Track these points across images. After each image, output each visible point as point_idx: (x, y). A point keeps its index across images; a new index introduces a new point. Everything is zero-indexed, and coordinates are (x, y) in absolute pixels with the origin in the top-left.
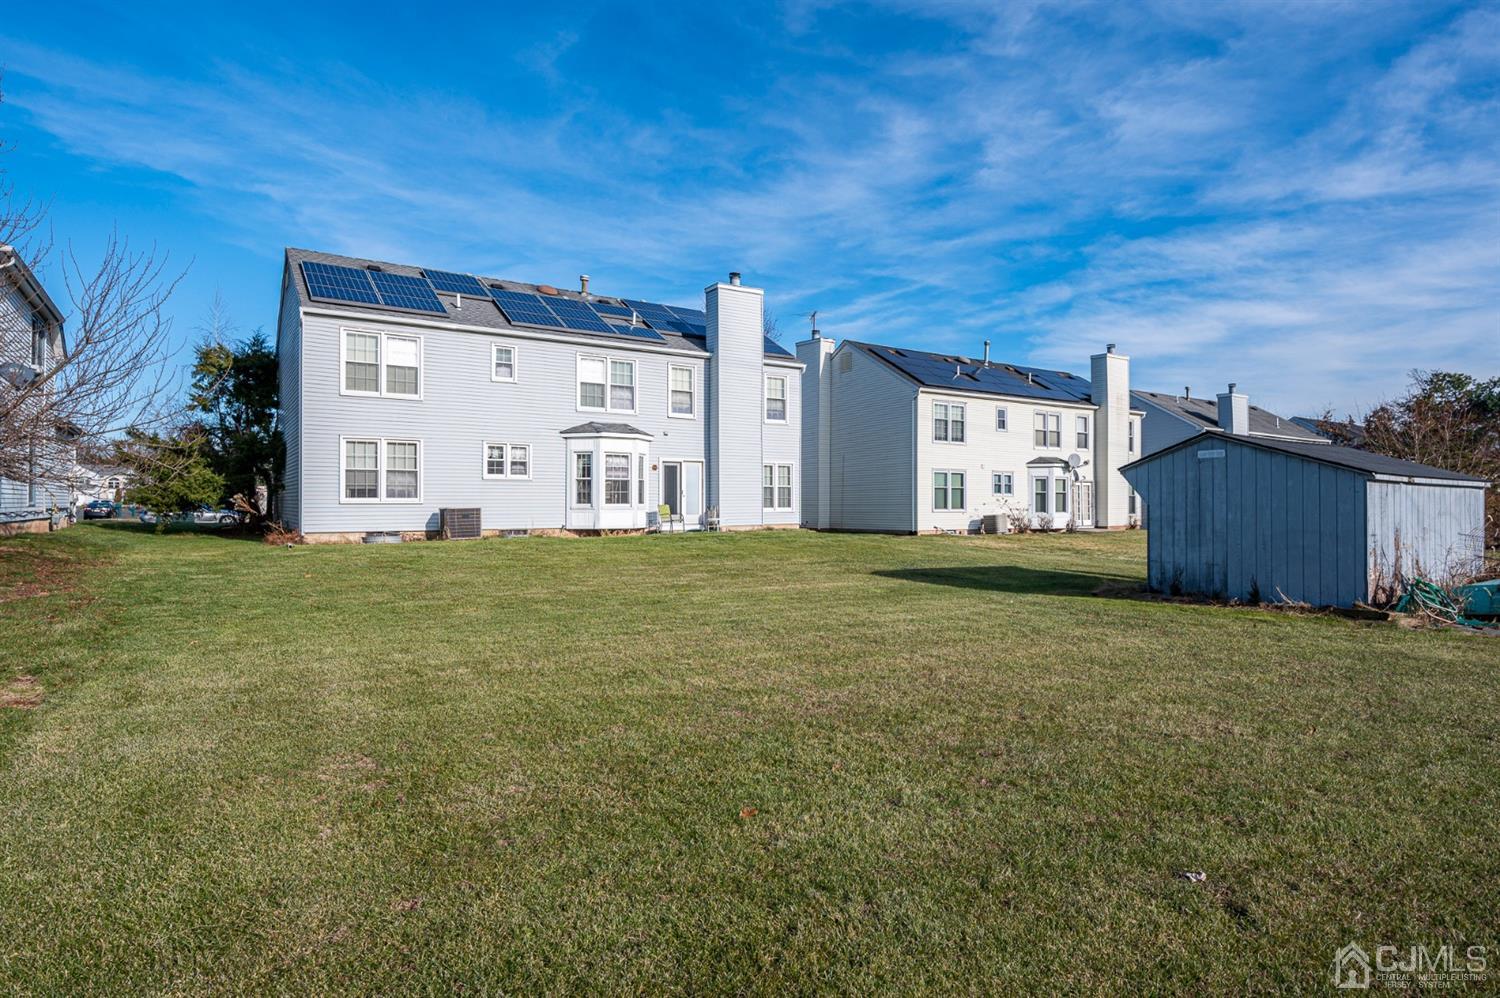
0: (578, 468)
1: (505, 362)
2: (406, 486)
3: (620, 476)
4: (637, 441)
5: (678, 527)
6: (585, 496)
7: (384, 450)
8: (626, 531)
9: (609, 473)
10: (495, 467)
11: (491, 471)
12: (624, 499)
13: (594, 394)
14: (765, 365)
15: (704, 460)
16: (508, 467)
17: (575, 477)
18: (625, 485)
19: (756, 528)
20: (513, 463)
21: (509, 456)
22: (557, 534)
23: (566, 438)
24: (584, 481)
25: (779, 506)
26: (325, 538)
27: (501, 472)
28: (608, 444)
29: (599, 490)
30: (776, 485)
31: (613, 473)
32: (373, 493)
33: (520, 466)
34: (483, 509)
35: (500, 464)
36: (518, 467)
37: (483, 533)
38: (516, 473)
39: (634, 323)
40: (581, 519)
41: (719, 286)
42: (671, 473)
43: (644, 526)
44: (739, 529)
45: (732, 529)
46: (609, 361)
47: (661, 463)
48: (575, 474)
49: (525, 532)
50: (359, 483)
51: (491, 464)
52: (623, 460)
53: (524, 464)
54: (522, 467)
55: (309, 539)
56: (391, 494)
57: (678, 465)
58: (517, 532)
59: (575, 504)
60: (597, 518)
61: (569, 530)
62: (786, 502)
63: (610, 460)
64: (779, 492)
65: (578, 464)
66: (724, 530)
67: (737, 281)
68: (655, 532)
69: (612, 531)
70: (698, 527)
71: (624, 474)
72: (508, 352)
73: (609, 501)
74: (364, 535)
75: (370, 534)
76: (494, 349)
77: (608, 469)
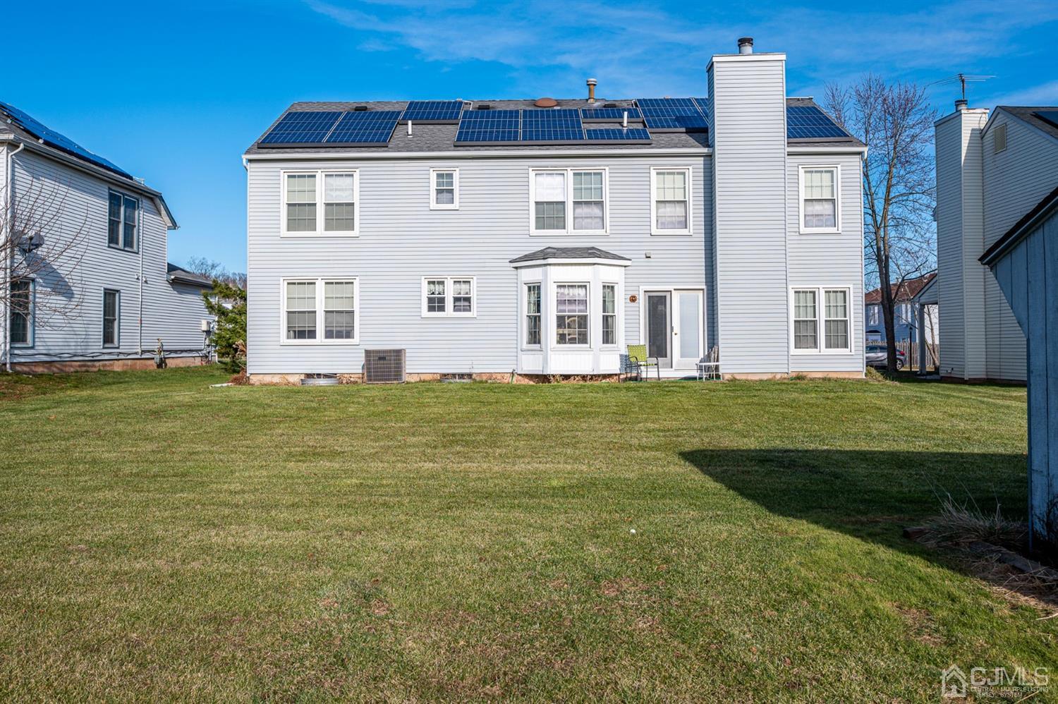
0: (529, 303)
1: (445, 192)
2: (341, 328)
3: (576, 310)
4: (596, 266)
5: (666, 373)
6: (535, 337)
7: (320, 287)
8: (584, 377)
9: (561, 307)
10: (436, 304)
11: (431, 309)
12: (583, 338)
13: (550, 214)
14: (790, 154)
15: (704, 287)
16: (449, 304)
17: (525, 313)
18: (583, 321)
19: (778, 376)
20: (456, 300)
21: (450, 293)
22: (507, 379)
23: (516, 268)
24: (535, 317)
25: (829, 346)
26: (268, 379)
27: (442, 309)
28: (555, 275)
29: (550, 329)
30: (822, 317)
31: (567, 307)
32: (312, 334)
33: (463, 302)
34: (407, 351)
35: (442, 300)
36: (462, 303)
37: (406, 378)
38: (460, 310)
39: (625, 124)
40: (531, 364)
41: (715, 59)
42: (657, 307)
43: (618, 372)
44: (750, 377)
45: (738, 377)
46: (570, 174)
47: (642, 293)
48: (525, 310)
49: (470, 376)
50: (298, 325)
51: (431, 300)
52: (582, 292)
53: (468, 300)
54: (467, 304)
55: (254, 379)
56: (329, 334)
57: (668, 295)
58: (462, 376)
59: (525, 346)
60: (545, 360)
61: (520, 375)
62: (838, 336)
63: (562, 290)
64: (828, 330)
65: (529, 295)
66: (727, 377)
67: (748, 49)
68: (636, 379)
69: (567, 377)
70: (696, 374)
71: (582, 307)
72: (450, 176)
73: (562, 339)
74: (303, 377)
75: (309, 376)
76: (433, 176)
77: (561, 302)
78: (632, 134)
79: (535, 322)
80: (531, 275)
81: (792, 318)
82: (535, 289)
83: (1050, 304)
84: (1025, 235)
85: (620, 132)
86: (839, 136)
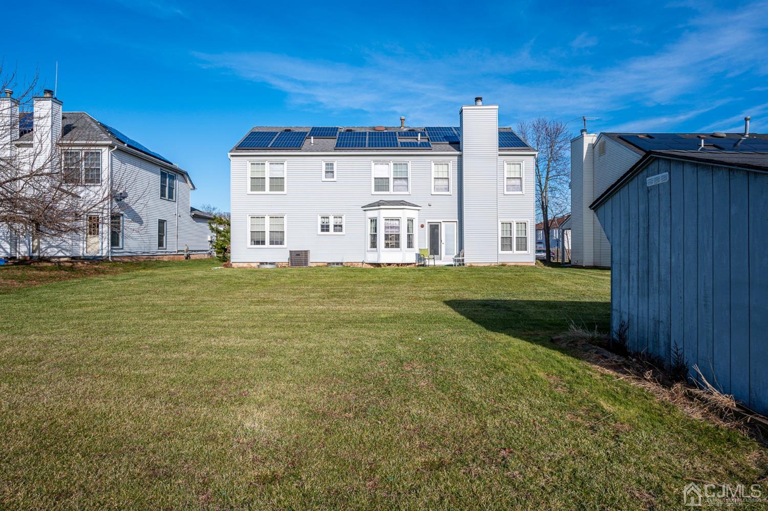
0: (371, 228)
1: (330, 172)
2: (278, 239)
3: (394, 231)
4: (404, 210)
5: (438, 263)
6: (374, 245)
7: (267, 219)
8: (398, 265)
9: (387, 230)
10: (325, 228)
11: (323, 230)
12: (397, 245)
13: (381, 184)
14: (500, 155)
15: (457, 220)
16: (331, 228)
17: (369, 233)
18: (398, 237)
19: (493, 264)
20: (335, 226)
21: (332, 222)
22: (360, 265)
23: (365, 210)
24: (374, 235)
25: (517, 249)
26: (241, 265)
27: (328, 230)
28: (383, 214)
29: (381, 241)
30: (514, 236)
31: (390, 230)
32: (263, 243)
33: (338, 227)
34: (311, 251)
35: (328, 226)
36: (338, 228)
37: (310, 265)
38: (337, 231)
39: (419, 139)
40: (372, 257)
41: (463, 108)
42: (434, 230)
43: (415, 262)
44: (479, 265)
45: (473, 265)
46: (392, 164)
47: (427, 223)
48: (369, 232)
49: (342, 264)
50: (256, 238)
51: (322, 226)
52: (397, 222)
53: (341, 226)
54: (340, 228)
55: (234, 265)
56: (272, 243)
57: (439, 224)
58: (337, 264)
59: (369, 249)
60: (379, 256)
61: (366, 263)
62: (522, 245)
63: (387, 221)
64: (517, 242)
65: (371, 225)
66: (468, 265)
67: (480, 103)
68: (423, 265)
69: (389, 264)
70: (453, 263)
71: (397, 230)
72: (332, 164)
73: (387, 246)
74: (258, 264)
75: (262, 263)
76: (324, 164)
77: (386, 228)
78: (423, 144)
79: (374, 237)
80: (372, 214)
81: (500, 236)
82: (374, 221)
83: (622, 229)
84: (611, 195)
85: (417, 143)
86: (524, 146)
